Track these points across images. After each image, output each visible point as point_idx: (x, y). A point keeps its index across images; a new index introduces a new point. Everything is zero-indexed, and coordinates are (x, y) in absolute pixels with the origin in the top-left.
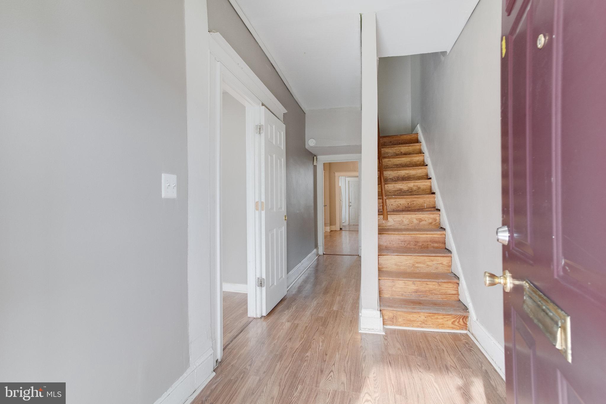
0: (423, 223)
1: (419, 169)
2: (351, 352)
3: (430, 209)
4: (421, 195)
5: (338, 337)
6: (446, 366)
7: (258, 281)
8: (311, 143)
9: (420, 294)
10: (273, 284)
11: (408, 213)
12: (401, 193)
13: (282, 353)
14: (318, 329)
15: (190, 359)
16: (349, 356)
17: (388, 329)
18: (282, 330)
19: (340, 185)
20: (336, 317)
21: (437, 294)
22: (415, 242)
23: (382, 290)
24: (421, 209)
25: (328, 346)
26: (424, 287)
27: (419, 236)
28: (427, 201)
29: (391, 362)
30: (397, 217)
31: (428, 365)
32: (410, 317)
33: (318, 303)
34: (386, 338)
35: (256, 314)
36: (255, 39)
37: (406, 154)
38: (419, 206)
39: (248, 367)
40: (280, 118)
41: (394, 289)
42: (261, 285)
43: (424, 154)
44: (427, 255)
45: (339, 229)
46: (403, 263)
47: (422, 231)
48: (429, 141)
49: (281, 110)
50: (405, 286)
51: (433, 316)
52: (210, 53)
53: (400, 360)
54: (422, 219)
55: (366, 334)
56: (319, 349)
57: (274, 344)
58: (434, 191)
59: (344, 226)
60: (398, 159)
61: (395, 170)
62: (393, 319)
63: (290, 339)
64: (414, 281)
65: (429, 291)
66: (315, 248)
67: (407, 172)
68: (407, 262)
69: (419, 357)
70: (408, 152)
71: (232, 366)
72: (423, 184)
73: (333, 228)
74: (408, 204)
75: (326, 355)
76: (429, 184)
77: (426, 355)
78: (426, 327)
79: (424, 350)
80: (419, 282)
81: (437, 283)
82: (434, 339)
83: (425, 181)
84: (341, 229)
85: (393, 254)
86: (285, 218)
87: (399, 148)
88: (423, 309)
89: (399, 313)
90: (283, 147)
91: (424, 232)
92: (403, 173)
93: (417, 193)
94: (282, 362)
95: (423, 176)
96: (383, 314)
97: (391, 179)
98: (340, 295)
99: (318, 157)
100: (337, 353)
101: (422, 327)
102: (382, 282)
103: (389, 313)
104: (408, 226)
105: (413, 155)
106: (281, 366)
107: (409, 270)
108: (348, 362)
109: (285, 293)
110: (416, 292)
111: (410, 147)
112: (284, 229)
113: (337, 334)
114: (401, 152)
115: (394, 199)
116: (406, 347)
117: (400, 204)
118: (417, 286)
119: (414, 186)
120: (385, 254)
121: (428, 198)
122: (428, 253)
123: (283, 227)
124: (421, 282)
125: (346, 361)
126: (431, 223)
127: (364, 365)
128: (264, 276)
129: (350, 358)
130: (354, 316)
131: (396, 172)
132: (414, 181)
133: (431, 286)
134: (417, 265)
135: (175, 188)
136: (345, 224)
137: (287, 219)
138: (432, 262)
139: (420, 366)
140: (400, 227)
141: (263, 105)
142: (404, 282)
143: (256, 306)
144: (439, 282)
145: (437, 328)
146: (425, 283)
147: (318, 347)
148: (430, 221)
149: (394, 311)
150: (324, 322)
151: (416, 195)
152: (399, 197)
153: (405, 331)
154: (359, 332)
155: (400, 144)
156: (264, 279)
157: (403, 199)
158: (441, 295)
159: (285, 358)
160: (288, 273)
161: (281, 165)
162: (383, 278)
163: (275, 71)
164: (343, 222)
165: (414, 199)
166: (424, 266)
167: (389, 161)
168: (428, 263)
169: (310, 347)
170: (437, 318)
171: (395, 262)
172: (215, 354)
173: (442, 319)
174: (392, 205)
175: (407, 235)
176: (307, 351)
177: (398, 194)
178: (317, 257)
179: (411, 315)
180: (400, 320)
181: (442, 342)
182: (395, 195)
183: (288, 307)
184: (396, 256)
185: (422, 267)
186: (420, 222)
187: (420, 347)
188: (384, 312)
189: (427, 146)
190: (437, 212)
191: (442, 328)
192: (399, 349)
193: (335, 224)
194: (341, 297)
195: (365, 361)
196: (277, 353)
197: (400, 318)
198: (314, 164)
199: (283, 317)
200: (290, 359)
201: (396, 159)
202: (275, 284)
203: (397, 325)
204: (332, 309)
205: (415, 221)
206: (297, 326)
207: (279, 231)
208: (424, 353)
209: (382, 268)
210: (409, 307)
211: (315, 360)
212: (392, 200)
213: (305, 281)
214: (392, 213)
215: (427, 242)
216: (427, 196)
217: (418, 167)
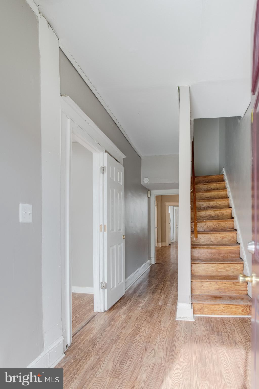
0: (225, 239)
1: (223, 200)
2: (168, 335)
3: (230, 230)
4: (224, 219)
5: (161, 324)
6: (235, 341)
7: (102, 285)
8: (145, 181)
9: (221, 291)
10: (113, 287)
11: (215, 233)
12: (210, 218)
13: (117, 338)
14: (146, 319)
15: (44, 345)
16: (167, 338)
17: (197, 317)
18: (119, 321)
19: (169, 212)
20: (161, 310)
21: (233, 291)
22: (219, 253)
23: (194, 289)
24: (223, 230)
25: (152, 331)
26: (223, 286)
27: (221, 249)
28: (228, 224)
29: (197, 340)
30: (207, 235)
31: (223, 341)
32: (213, 308)
33: (148, 300)
34: (195, 324)
35: (100, 309)
36: (100, 102)
37: (215, 190)
38: (223, 227)
39: (91, 349)
40: (120, 162)
41: (202, 288)
42: (104, 287)
43: (227, 190)
44: (226, 262)
45: (168, 245)
46: (210, 269)
47: (223, 246)
48: (231, 180)
49: (121, 155)
50: (211, 286)
51: (229, 306)
52: (62, 111)
53: (203, 339)
54: (224, 237)
55: (181, 321)
56: (145, 334)
57: (112, 331)
58: (233, 216)
59: (172, 243)
60: (209, 193)
61: (207, 201)
62: (201, 309)
63: (125, 327)
64: (216, 282)
65: (227, 288)
66: (149, 259)
67: (215, 202)
68: (213, 268)
69: (217, 336)
70: (216, 188)
71: (79, 348)
72: (226, 212)
73: (164, 244)
74: (215, 226)
75: (150, 337)
76: (230, 211)
77: (222, 334)
78: (224, 315)
79: (221, 331)
80: (220, 283)
81: (233, 283)
82: (229, 322)
83: (227, 209)
84: (169, 245)
85: (203, 263)
86: (124, 237)
87: (210, 185)
88: (222, 301)
89: (205, 305)
90: (122, 183)
91: (225, 246)
92: (212, 203)
93: (222, 218)
94: (117, 344)
95: (226, 205)
96: (194, 306)
97: (203, 208)
98: (164, 294)
99: (151, 191)
100: (159, 336)
101: (221, 315)
102: (194, 283)
103: (197, 306)
104: (214, 242)
105: (219, 190)
106: (116, 347)
107: (214, 274)
108: (166, 342)
109: (124, 293)
110: (218, 290)
111: (217, 184)
112: (122, 245)
113: (160, 322)
114: (211, 188)
115: (205, 222)
116: (209, 330)
117: (209, 226)
118: (219, 286)
119: (219, 213)
120: (198, 263)
121: (229, 221)
122: (228, 262)
123: (122, 244)
124: (222, 283)
125: (165, 341)
126: (230, 240)
127: (177, 344)
128: (106, 281)
129: (168, 339)
130: (173, 308)
131: (207, 202)
132: (219, 209)
133: (228, 285)
134: (219, 270)
135: (31, 215)
136: (172, 241)
137: (125, 237)
138: (230, 268)
139: (217, 342)
140: (208, 243)
141: (106, 151)
142: (209, 282)
143: (100, 303)
144: (234, 282)
145: (231, 315)
146: (225, 283)
147: (145, 332)
148: (230, 238)
149: (202, 304)
150: (151, 314)
151: (221, 219)
152: (208, 221)
153: (209, 318)
154: (176, 320)
155: (210, 182)
156: (106, 283)
157: (211, 222)
158: (235, 291)
159: (119, 341)
160: (126, 278)
161: (120, 197)
162: (195, 280)
163: (116, 126)
164: (171, 239)
165: (219, 223)
166: (225, 270)
167: (202, 194)
168: (228, 269)
169: (139, 332)
170: (232, 308)
171: (204, 268)
172: (65, 341)
173: (235, 308)
174: (203, 227)
175: (213, 249)
176: (136, 335)
177: (208, 218)
178: (150, 266)
179: (214, 307)
180: (206, 310)
181: (234, 324)
182: (206, 219)
183: (124, 304)
184: (205, 264)
185: (223, 271)
186: (223, 239)
187: (218, 328)
188: (194, 305)
189: (229, 184)
190: (235, 232)
191: (235, 314)
192: (203, 331)
193: (165, 241)
194: (166, 295)
195: (178, 340)
196: (114, 338)
197: (206, 309)
198: (148, 197)
199: (120, 311)
200: (123, 342)
201: (207, 193)
202: (115, 287)
203: (204, 314)
204: (157, 304)
205: (220, 239)
206: (130, 318)
207: (119, 247)
208: (221, 333)
209: (195, 273)
210: (212, 301)
211: (142, 342)
212: (204, 223)
213: (140, 285)
214: (203, 233)
215: (227, 253)
216: (228, 220)
217: (222, 199)
